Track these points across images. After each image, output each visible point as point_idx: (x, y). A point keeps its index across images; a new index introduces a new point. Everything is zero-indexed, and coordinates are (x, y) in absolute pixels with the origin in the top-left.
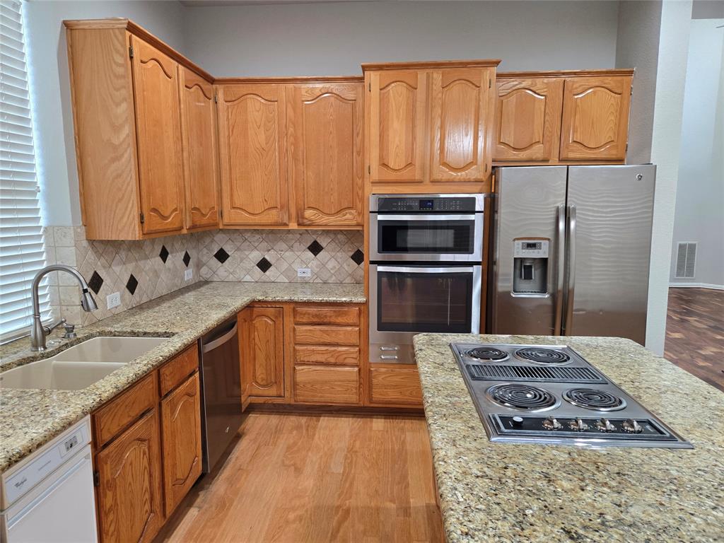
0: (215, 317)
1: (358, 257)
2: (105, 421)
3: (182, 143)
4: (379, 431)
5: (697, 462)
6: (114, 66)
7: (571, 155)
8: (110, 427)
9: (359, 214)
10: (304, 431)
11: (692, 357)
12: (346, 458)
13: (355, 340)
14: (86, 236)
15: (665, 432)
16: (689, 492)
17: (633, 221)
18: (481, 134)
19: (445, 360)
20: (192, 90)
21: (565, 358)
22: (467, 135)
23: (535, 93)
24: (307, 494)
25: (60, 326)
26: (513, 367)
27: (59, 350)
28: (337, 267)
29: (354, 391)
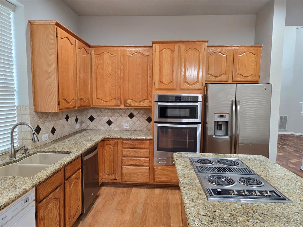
0: (89, 145)
1: (149, 120)
2: (41, 190)
3: (77, 71)
4: (158, 194)
5: (295, 209)
6: (49, 39)
7: (237, 79)
8: (43, 193)
9: (150, 102)
10: (126, 195)
11: (287, 163)
12: (144, 206)
13: (148, 155)
14: (35, 110)
15: (281, 196)
16: (292, 222)
17: (262, 106)
18: (201, 70)
19: (187, 164)
20: (81, 50)
21: (237, 164)
22: (195, 70)
23: (223, 54)
24: (127, 222)
25: (22, 149)
26: (216, 168)
27: (21, 159)
28: (141, 124)
29: (147, 177)
